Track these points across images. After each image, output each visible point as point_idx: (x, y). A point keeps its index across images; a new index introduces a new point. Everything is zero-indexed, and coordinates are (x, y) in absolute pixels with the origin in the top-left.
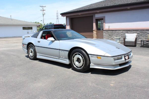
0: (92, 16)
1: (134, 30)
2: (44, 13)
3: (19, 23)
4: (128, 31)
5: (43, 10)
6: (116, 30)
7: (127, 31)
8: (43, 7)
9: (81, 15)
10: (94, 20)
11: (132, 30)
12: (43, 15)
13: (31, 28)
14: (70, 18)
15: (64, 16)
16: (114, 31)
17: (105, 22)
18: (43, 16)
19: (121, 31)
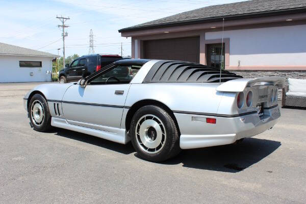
0: (199, 37)
1: (300, 71)
2: (66, 33)
3: (12, 52)
4: (287, 74)
5: (64, 26)
6: (256, 71)
7: (283, 73)
8: (63, 18)
9: (170, 33)
10: (202, 47)
11: (296, 71)
12: (64, 38)
13: (39, 64)
14: (141, 41)
15: (127, 37)
16: (250, 74)
17: (229, 52)
18: (64, 40)
19: (270, 73)
